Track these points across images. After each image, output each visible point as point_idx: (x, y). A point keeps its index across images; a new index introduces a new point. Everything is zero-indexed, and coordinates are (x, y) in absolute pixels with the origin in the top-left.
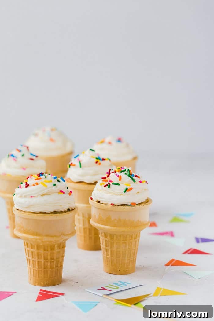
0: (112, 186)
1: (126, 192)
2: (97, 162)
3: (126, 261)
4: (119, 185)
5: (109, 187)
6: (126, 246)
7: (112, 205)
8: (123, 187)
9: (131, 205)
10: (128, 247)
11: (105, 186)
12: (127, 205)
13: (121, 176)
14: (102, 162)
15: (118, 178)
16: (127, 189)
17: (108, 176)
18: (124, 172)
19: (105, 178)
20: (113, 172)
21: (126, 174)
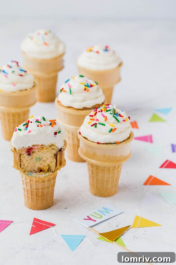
0: (98, 126)
1: (111, 132)
2: (85, 89)
3: (109, 187)
4: (104, 125)
5: (96, 127)
6: (110, 175)
7: (98, 143)
8: (108, 127)
9: (115, 143)
10: (111, 176)
11: (92, 126)
12: (111, 143)
13: (106, 117)
14: (90, 89)
15: (104, 119)
16: (112, 130)
17: (95, 115)
18: (109, 111)
19: (92, 116)
20: (99, 112)
21: (111, 114)
